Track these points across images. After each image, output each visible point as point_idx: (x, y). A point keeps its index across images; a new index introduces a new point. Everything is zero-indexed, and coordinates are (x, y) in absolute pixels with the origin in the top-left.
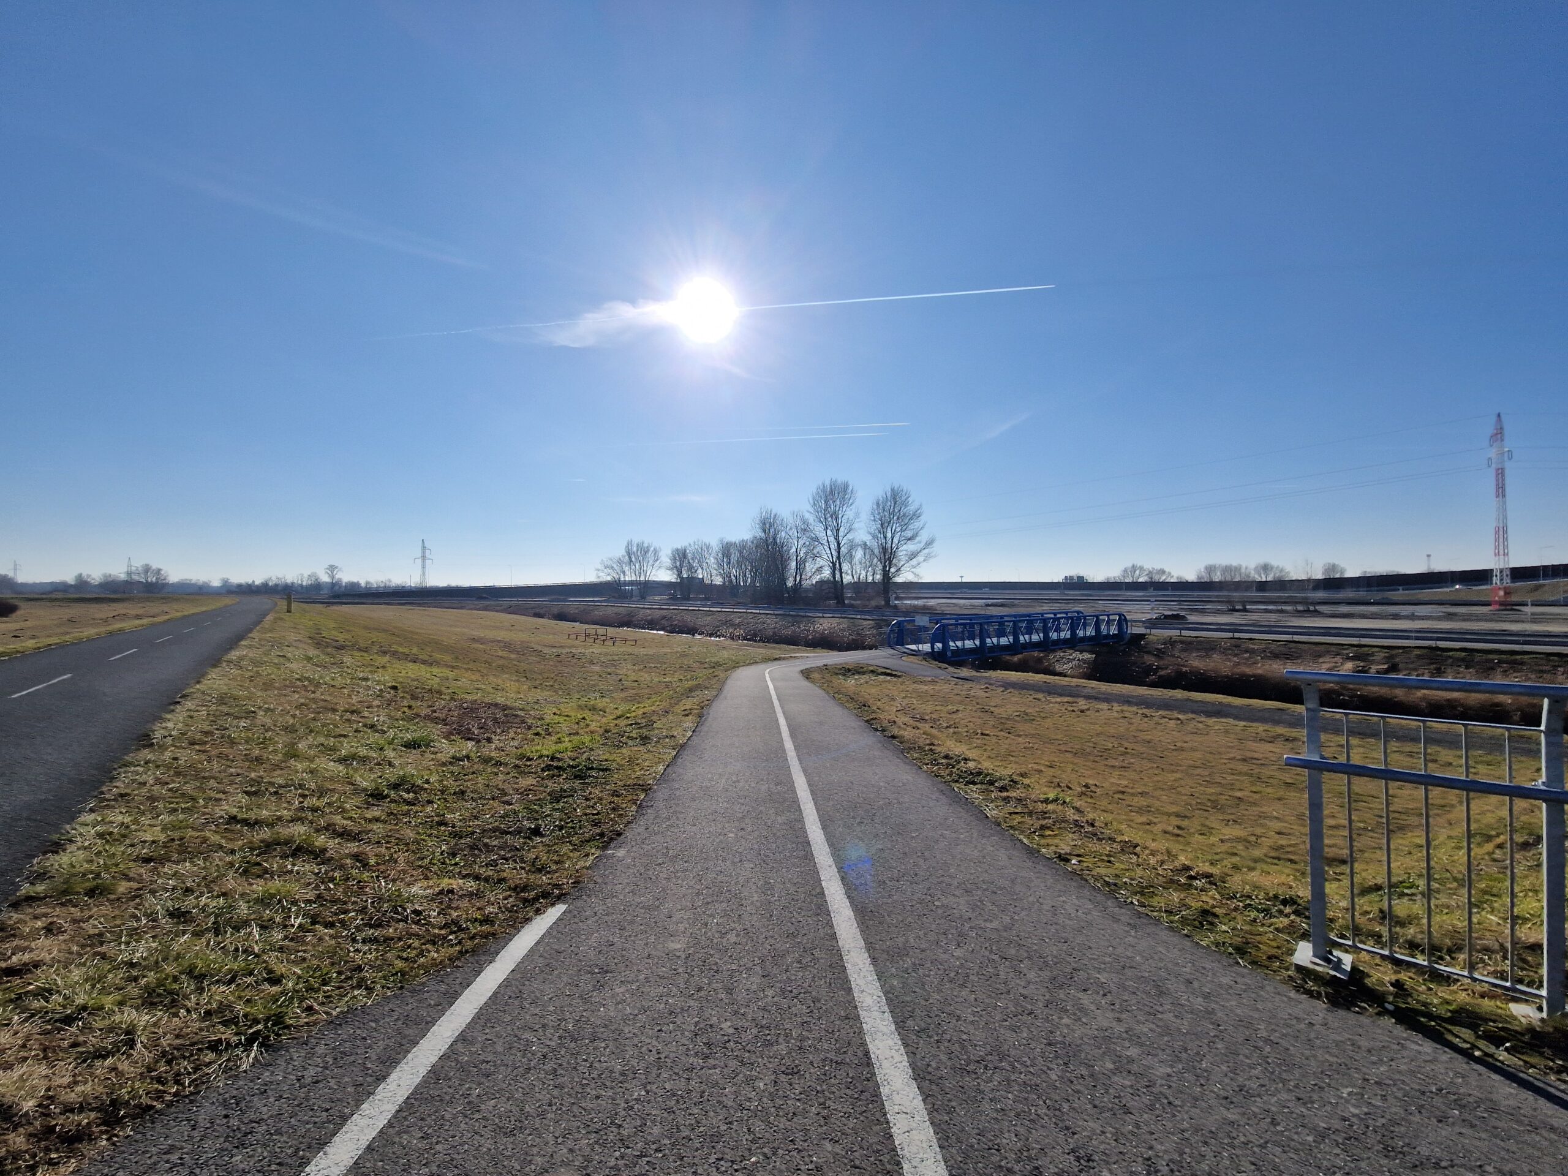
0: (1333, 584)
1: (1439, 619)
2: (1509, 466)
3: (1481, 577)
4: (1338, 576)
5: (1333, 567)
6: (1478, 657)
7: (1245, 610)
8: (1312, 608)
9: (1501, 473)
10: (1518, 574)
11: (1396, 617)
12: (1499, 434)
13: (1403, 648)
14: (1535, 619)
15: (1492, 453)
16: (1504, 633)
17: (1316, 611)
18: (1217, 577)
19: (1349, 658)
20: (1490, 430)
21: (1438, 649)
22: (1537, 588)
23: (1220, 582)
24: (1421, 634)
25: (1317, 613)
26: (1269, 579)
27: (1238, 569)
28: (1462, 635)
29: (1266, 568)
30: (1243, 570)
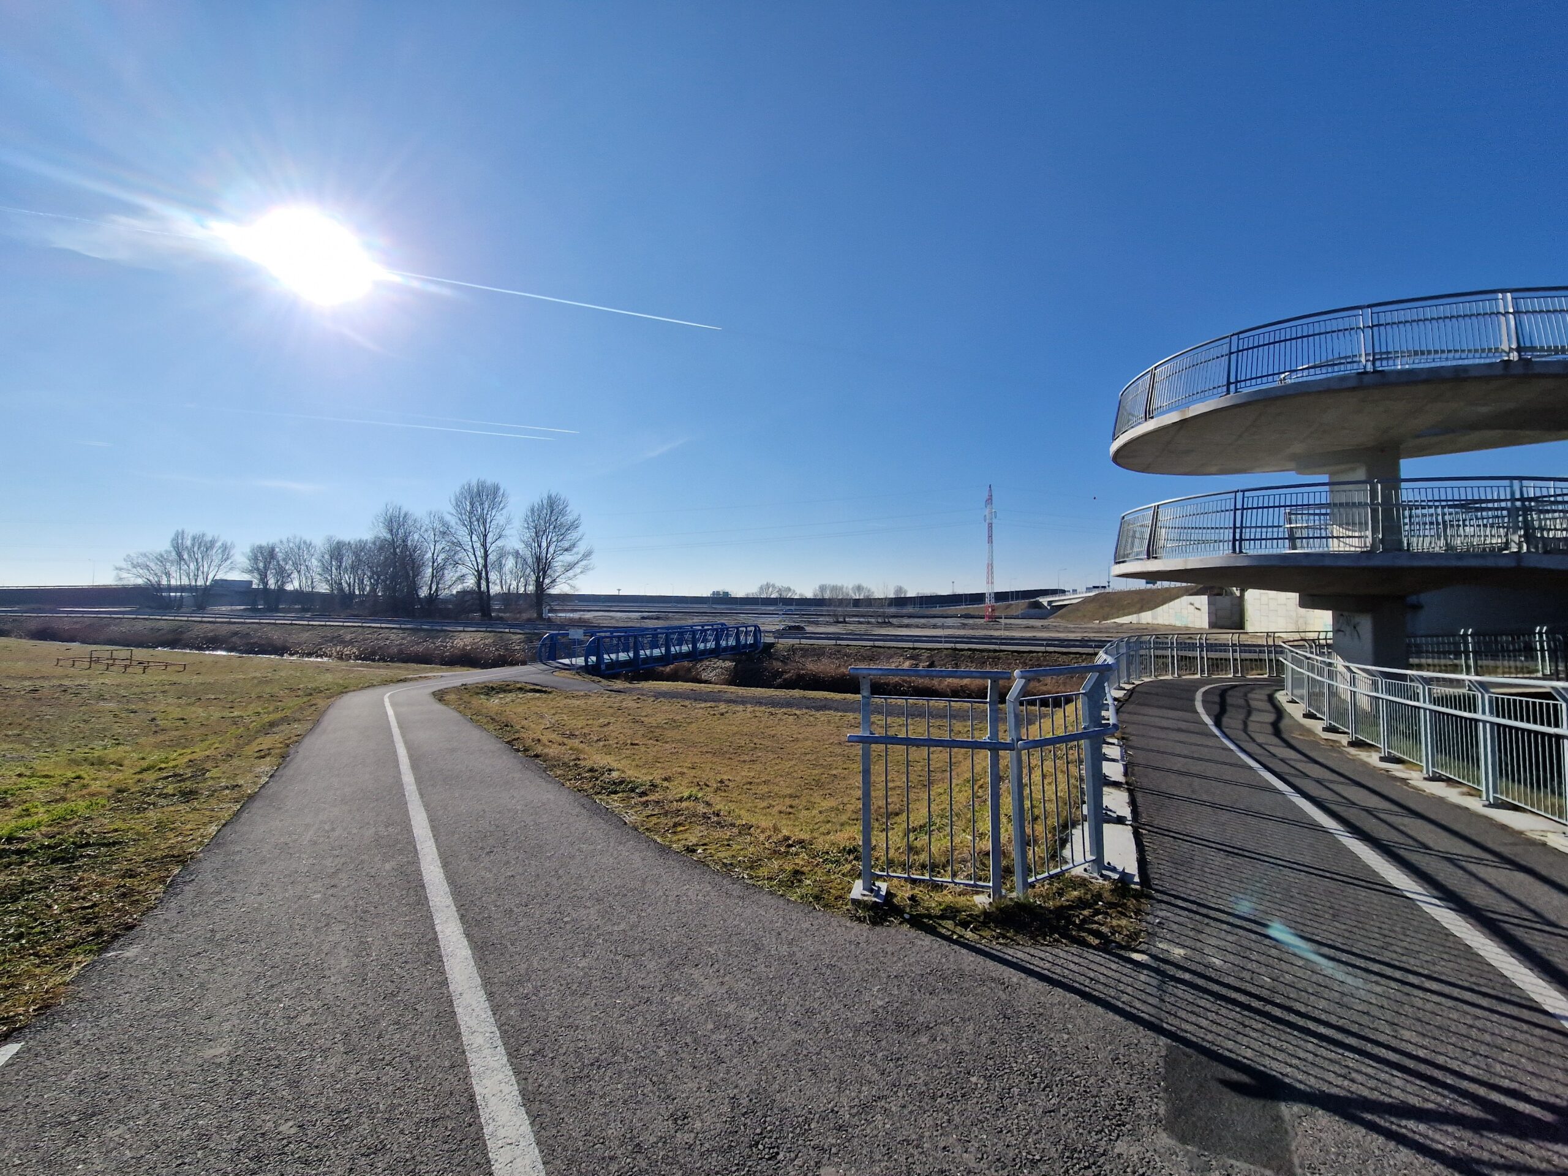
0: (900, 601)
1: (958, 628)
2: (994, 521)
3: (978, 598)
4: (903, 596)
5: (900, 589)
6: (977, 655)
7: (845, 622)
8: (887, 620)
9: (990, 526)
10: (1000, 597)
11: (935, 627)
12: (990, 500)
13: (938, 649)
14: (1008, 627)
15: (987, 512)
16: (992, 637)
17: (889, 622)
18: (827, 595)
19: (908, 658)
20: (986, 496)
21: (956, 649)
22: (1008, 607)
23: (829, 599)
24: (948, 639)
25: (890, 624)
26: (862, 597)
27: (841, 588)
28: (970, 640)
29: (859, 588)
30: (844, 590)
